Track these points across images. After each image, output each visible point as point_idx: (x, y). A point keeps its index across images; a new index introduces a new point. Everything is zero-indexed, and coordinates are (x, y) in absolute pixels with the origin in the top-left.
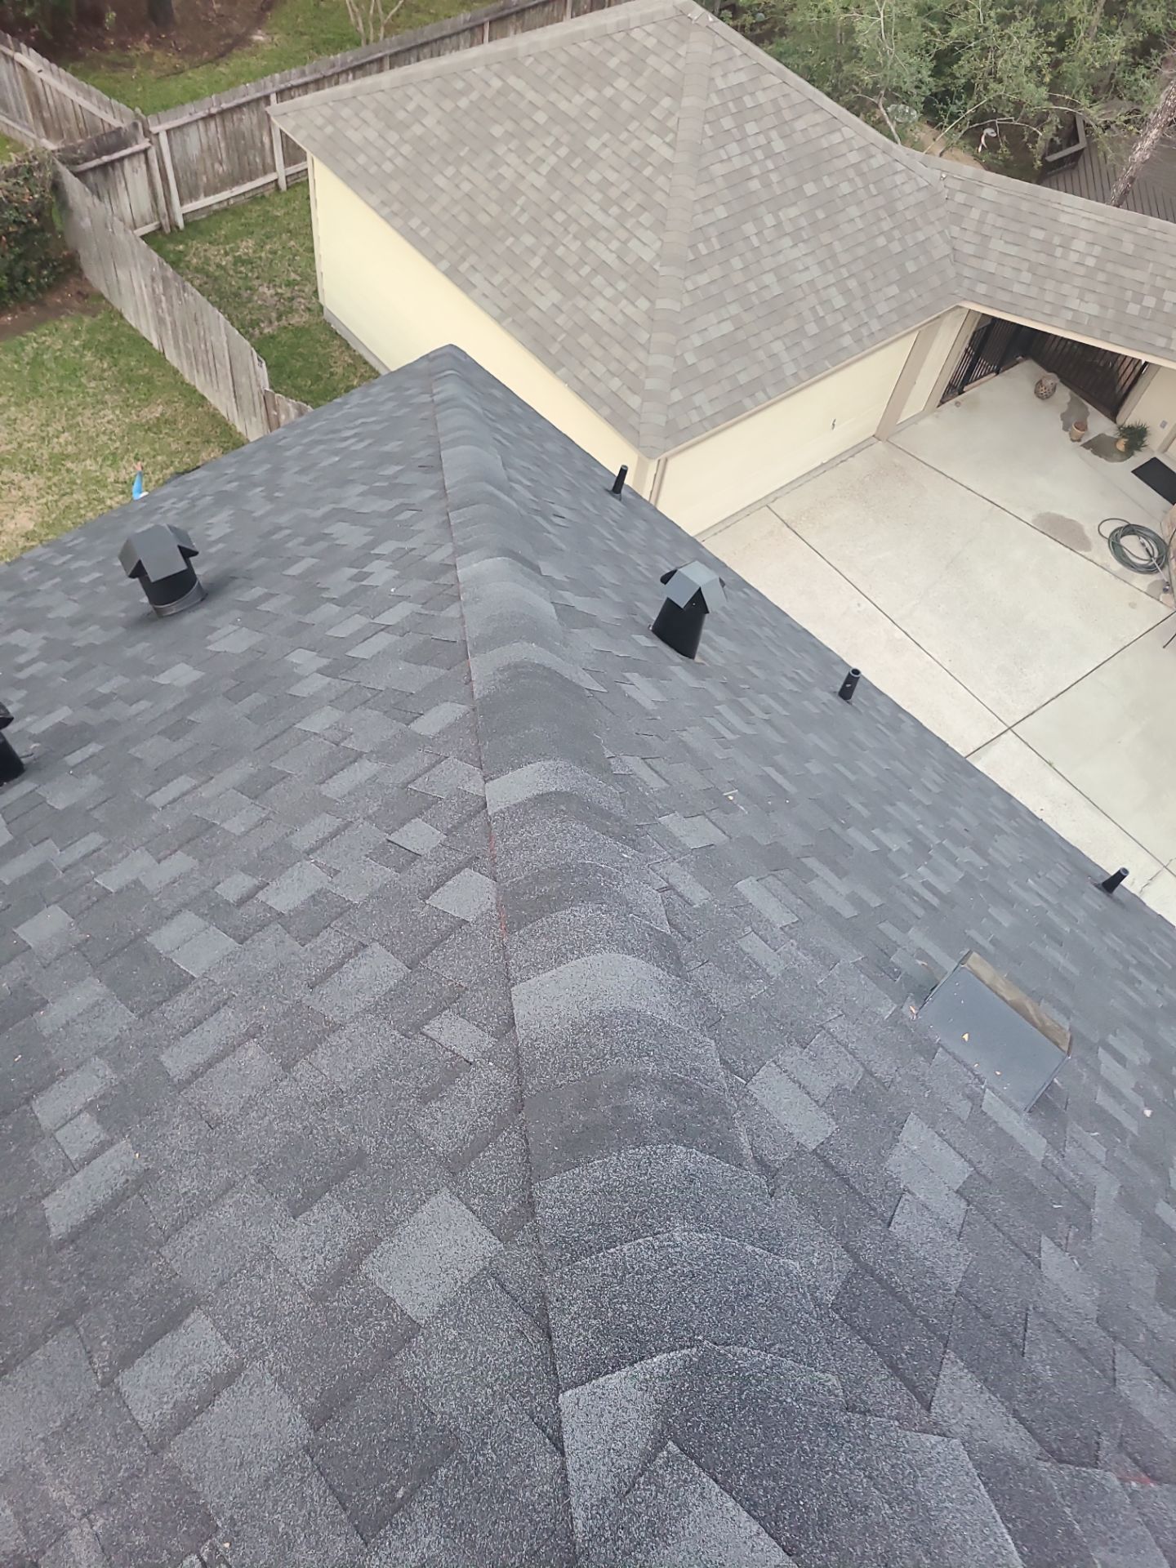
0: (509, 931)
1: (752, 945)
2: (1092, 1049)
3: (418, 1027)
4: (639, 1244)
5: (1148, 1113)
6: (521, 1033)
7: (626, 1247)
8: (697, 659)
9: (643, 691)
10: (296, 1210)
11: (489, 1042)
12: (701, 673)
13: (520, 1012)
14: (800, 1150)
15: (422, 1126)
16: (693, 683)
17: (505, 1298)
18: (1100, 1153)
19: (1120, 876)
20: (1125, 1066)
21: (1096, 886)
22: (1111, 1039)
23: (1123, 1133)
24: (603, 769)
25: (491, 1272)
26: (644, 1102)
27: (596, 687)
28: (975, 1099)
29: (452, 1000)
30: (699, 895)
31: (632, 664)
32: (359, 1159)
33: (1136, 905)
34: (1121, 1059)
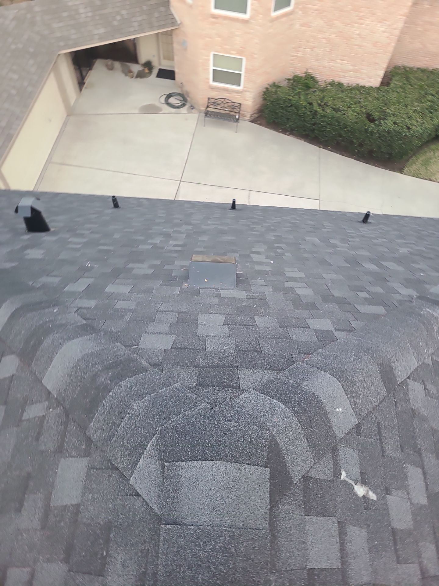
0: (30, 365)
1: (120, 305)
2: (249, 256)
3: (21, 420)
4: (126, 420)
5: (272, 262)
6: (54, 393)
7: (122, 424)
8: (52, 229)
9: (35, 254)
10: (19, 510)
11: (46, 404)
12: (55, 233)
13: (49, 386)
14: (166, 351)
15: (42, 447)
16: (54, 238)
17: (99, 471)
18: (263, 283)
19: (234, 202)
20: (260, 254)
21: (230, 210)
22: (254, 250)
23: (267, 272)
24: (31, 289)
25: (91, 468)
26: (103, 379)
27: (14, 264)
28: (218, 296)
29: (26, 402)
30: (92, 303)
31: (26, 248)
32: (29, 476)
33: (245, 207)
34: (258, 253)
